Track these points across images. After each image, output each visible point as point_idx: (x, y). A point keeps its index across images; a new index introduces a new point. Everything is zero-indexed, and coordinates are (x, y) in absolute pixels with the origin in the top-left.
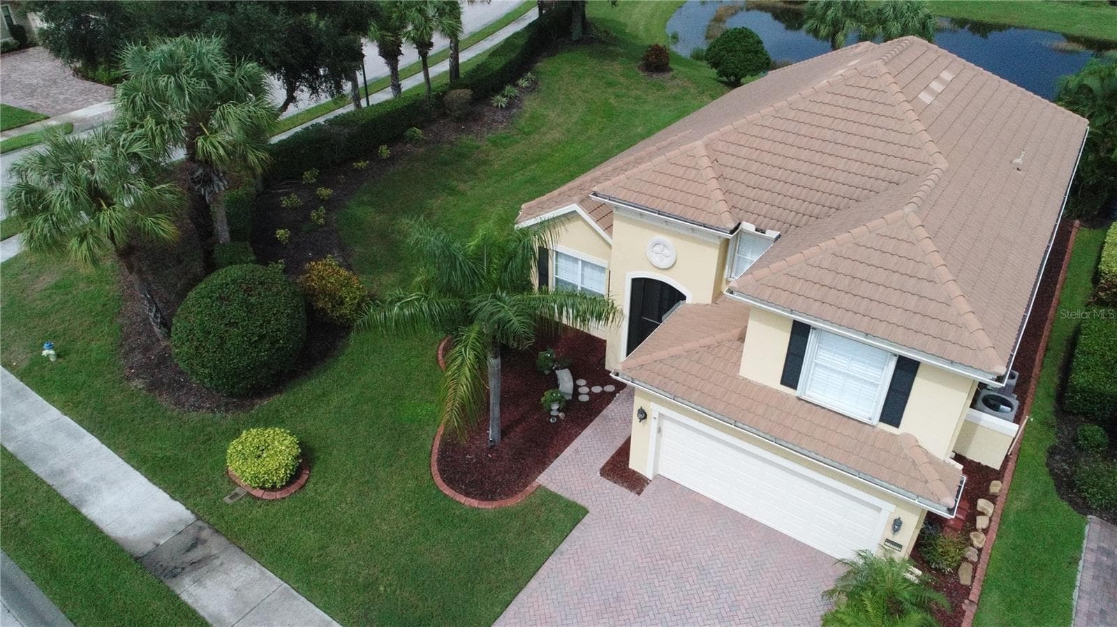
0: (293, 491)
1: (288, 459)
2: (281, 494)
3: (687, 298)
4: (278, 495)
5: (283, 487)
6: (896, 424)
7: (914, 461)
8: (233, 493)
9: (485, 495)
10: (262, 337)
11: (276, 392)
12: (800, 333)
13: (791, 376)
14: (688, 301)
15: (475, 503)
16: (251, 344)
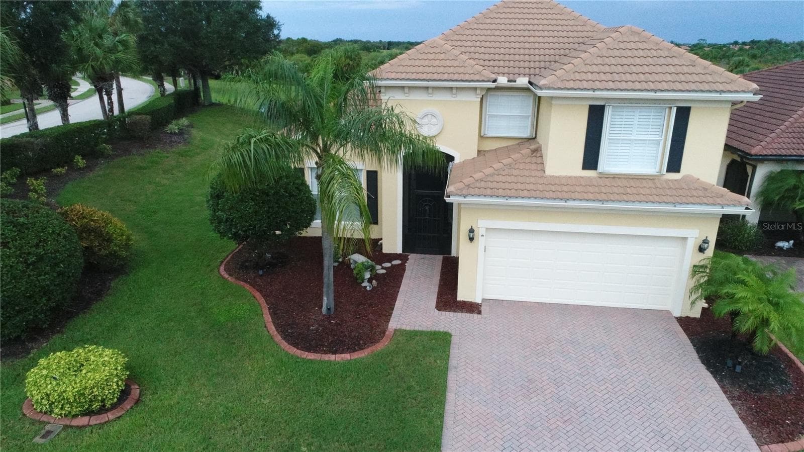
0: (129, 407)
1: (116, 369)
2: (113, 414)
3: (455, 158)
4: (111, 416)
5: (114, 407)
6: (677, 170)
7: (704, 188)
8: (43, 432)
9: (352, 348)
10: (40, 258)
11: (54, 333)
12: (596, 115)
13: (591, 159)
14: (457, 161)
15: (347, 356)
16: (28, 266)
